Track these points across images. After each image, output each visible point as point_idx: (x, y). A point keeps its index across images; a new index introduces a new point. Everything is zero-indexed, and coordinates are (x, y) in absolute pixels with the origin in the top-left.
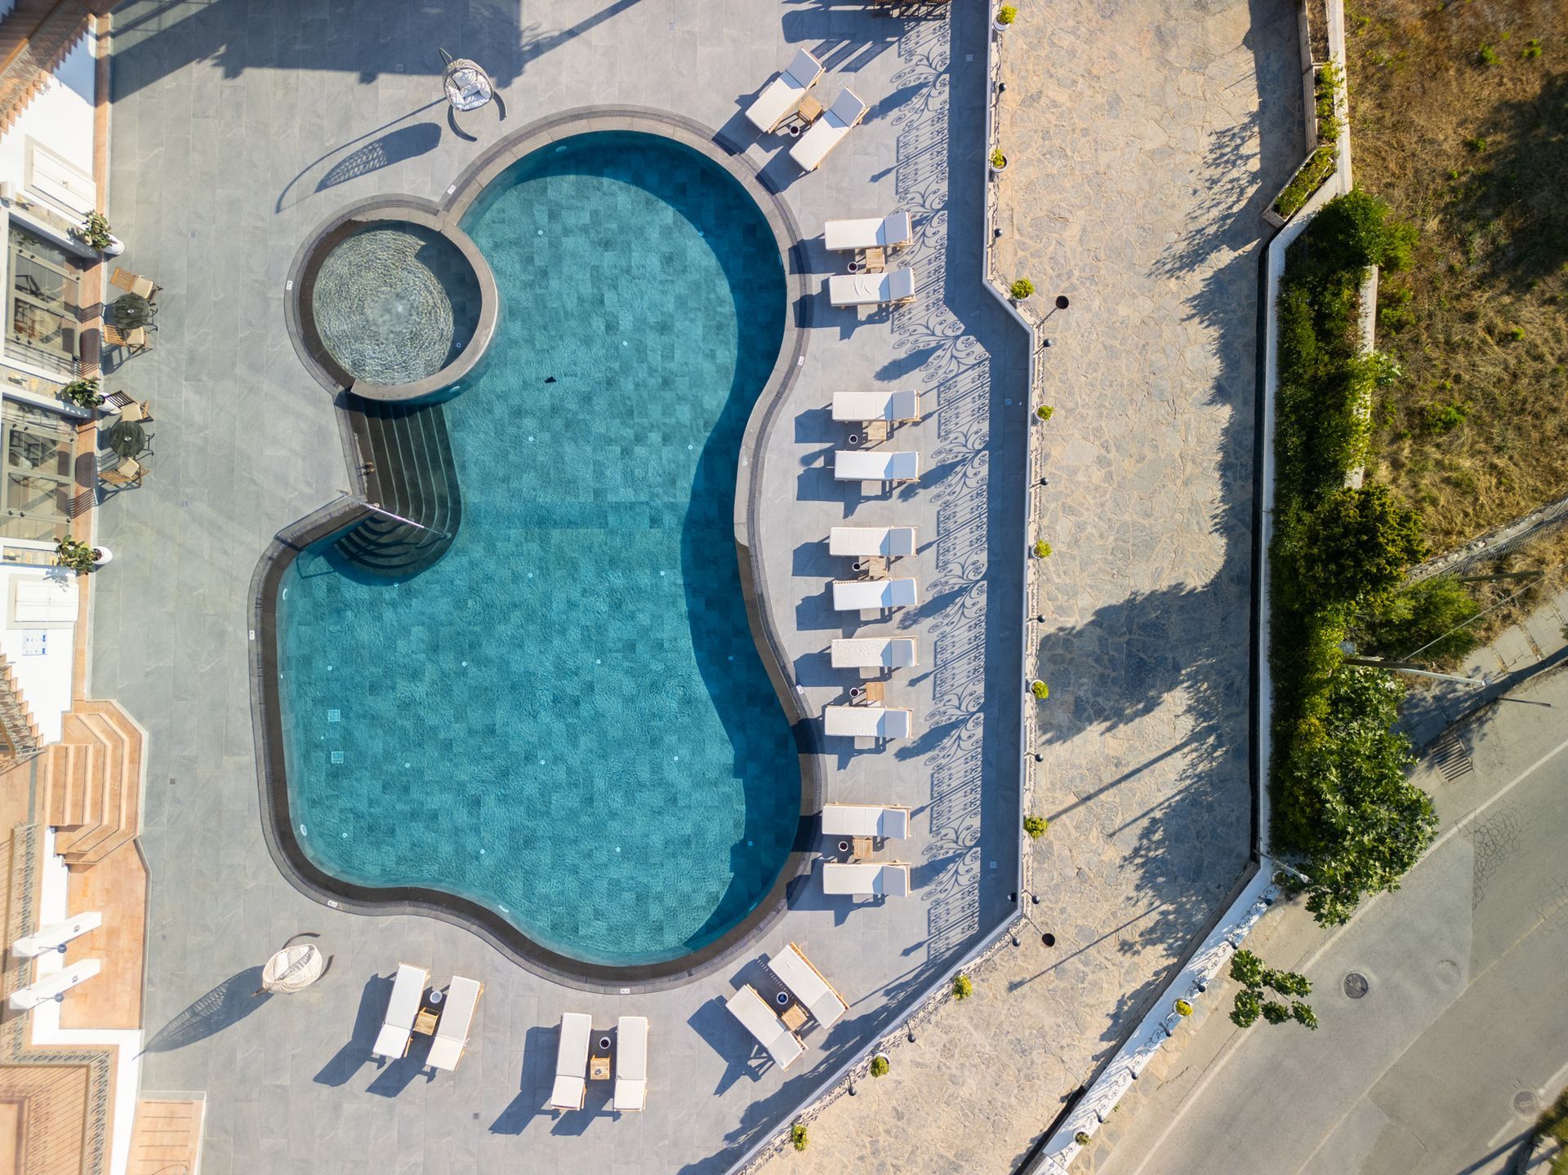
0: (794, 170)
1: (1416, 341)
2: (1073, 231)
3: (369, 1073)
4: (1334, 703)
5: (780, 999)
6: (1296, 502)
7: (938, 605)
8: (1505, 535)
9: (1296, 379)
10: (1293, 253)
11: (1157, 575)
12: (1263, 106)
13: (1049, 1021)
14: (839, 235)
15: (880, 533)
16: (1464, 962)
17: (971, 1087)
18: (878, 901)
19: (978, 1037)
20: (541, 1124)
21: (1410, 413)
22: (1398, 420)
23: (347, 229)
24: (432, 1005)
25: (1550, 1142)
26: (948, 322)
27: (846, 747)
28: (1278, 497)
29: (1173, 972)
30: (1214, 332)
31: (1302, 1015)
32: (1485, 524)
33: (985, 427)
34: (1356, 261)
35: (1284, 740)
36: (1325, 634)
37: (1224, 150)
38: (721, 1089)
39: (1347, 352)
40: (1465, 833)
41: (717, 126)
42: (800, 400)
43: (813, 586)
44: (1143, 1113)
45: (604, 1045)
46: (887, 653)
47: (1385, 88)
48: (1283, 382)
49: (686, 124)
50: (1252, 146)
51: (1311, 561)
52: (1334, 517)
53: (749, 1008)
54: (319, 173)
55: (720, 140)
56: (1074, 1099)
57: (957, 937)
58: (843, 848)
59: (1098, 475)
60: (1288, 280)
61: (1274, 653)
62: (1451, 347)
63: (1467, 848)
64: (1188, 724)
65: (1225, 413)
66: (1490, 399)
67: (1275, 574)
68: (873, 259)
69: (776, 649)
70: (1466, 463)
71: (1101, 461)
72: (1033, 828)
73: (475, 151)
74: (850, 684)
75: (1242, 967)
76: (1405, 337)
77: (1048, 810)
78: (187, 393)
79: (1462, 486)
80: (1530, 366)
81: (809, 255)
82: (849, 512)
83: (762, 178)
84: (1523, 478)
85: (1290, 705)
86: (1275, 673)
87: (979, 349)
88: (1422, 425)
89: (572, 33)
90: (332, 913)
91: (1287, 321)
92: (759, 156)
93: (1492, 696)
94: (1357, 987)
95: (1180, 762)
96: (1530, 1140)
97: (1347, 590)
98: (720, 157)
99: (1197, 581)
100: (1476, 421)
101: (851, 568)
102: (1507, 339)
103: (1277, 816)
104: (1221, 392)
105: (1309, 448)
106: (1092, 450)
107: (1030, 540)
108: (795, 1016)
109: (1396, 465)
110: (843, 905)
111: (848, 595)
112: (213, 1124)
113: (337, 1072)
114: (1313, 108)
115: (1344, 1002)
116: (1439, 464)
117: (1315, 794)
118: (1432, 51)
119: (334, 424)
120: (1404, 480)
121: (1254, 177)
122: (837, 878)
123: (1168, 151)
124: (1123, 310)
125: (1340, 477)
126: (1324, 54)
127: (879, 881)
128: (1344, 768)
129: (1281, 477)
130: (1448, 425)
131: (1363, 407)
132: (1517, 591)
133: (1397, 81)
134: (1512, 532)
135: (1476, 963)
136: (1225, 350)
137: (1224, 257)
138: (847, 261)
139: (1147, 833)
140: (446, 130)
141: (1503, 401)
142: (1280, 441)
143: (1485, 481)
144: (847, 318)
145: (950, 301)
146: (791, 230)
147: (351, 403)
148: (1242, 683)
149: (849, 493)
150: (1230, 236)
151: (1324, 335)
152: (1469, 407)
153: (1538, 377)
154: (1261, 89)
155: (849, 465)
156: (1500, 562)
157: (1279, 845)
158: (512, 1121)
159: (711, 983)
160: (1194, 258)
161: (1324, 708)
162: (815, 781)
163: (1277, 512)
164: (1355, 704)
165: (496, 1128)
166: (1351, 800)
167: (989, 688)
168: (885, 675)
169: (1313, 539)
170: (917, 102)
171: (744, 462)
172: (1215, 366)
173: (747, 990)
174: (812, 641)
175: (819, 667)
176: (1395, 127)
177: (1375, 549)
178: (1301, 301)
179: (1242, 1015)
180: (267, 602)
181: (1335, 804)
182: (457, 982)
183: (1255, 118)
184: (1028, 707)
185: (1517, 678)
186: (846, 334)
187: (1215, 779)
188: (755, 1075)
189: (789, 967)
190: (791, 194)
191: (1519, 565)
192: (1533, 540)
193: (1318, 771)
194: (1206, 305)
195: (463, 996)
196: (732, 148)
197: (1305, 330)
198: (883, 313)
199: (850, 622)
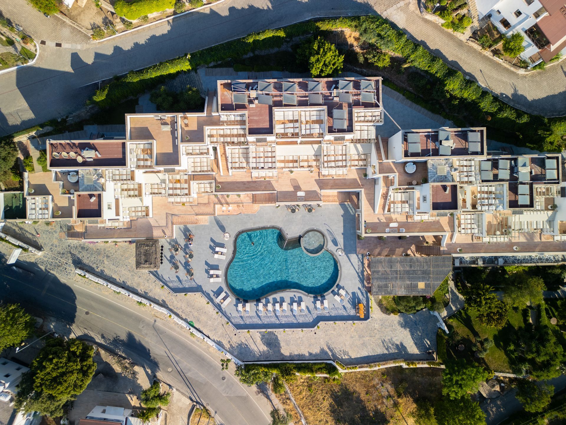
0: (334, 295)
1: (323, 385)
2: (333, 332)
3: (212, 244)
4: (266, 372)
5: (224, 299)
6: (295, 366)
7: (277, 317)
8: (293, 399)
9: (312, 365)
10: (331, 364)
11: (283, 346)
12: (352, 359)
13: (219, 333)
14: (325, 302)
15: (286, 309)
16: (228, 395)
17: (210, 322)
18: (237, 310)
19: (216, 323)
20: (207, 267)
21: (311, 384)
22: (310, 383)
23: (323, 236)
24: (222, 254)
25: (202, 408)
26: (315, 316)
27: (257, 305)
28: (295, 363)
29: (226, 350)
30: (319, 352)
31: (223, 368)
32: (295, 396)
33: (301, 322)
34: (329, 373)
35: (261, 365)
36: (276, 370)
37: (345, 353)
38: (212, 291)
39: (316, 372)
40: (247, 395)
41: (340, 284)
42: (304, 297)
43: (278, 300)
44: (204, 347)
45: (217, 276)
46: (270, 311)
47: (362, 379)
48: (312, 363)
49: (340, 280)
50: (347, 357)
51: (285, 367)
52: (291, 370)
53: (223, 295)
54: (330, 230)
55: (338, 285)
56: (209, 337)
57: (233, 321)
58: (244, 306)
59: (298, 337)
60: (326, 364)
61: (273, 364)
62: (322, 390)
63: (245, 395)
64: (262, 350)
65: (307, 355)
66: (314, 397)
67: (284, 363)
68: (322, 307)
69: (270, 295)
70: (304, 393)
71: (299, 338)
72: (248, 331)
73: (335, 252)
74: (265, 305)
75: (228, 360)
76: (323, 383)
77: (251, 333)
78: (300, 216)
79: (300, 393)
80: (319, 403)
81: (323, 297)
82: (289, 304)
83: (333, 291)
84: (302, 402)
85: (266, 366)
86: (270, 364)
87: (311, 321)
88: (310, 386)
89: (352, 264)
90: (233, 239)
91: (320, 364)
92: (336, 290)
93: (268, 397)
94: (223, 378)
95: (256, 349)
96: (203, 405)
97: (282, 372)
98: (336, 285)
99: (282, 351)
100: (311, 395)
101: (281, 305)
102: (324, 399)
103: (250, 365)
104: (310, 354)
105: (302, 367)
106: (301, 336)
107: (286, 329)
108: (222, 301)
109: (303, 382)
110: (236, 306)
111: (278, 305)
112: (205, 225)
113: (212, 240)
114: (352, 366)
115: (221, 377)
116: (304, 389)
117: (254, 369)
118: (368, 386)
119: (297, 235)
120: (301, 384)
121: (342, 357)
122: (240, 306)
123: (345, 345)
124: (322, 340)
125: (298, 372)
126: (360, 368)
127: (240, 311)
128: (258, 373)
129: (298, 364)
130: (310, 390)
131: (308, 375)
132: (284, 401)
133: (363, 381)
134: (293, 400)
135: (228, 397)
136: (316, 355)
137: (330, 354)
138: (322, 303)
139: (246, 344)
140: (337, 247)
141: (314, 399)
142: (303, 363)
143: (301, 396)
144: (315, 303)
145: (318, 316)
146: (327, 295)
147: (300, 237)
148: (269, 359)
149: (291, 304)
150: (333, 355)
151: (319, 369)
152: (313, 394)
153: (318, 404)
154: (355, 358)
155: (295, 304)
156: (289, 399)
157: (246, 366)
158: (207, 263)
159: (225, 289)
160: (329, 348)
161: (265, 370)
162: (253, 302)
163: (293, 363)
164: (266, 375)
165: (206, 261)
166: (253, 374)
167: (266, 324)
168: (267, 310)
169: (288, 368)
170: (344, 310)
171: (295, 290)
172: (314, 353)
173: (225, 294)
174: (271, 301)
175: (268, 302)
176: (356, 381)
177: (287, 375)
178: (323, 365)
179: (222, 360)
180: (273, 227)
181: (253, 372)
182: (225, 256)
183: (351, 357)
184: (264, 330)
185: (271, 401)
186: (313, 302)
187: (254, 356)
188: (214, 295)
189: (229, 300)
190: (331, 294)
191: (288, 401)
192: (292, 404)
193: (257, 370)
194: (322, 351)
195: (223, 257)
196: (337, 286)
197: (319, 366)
198: (316, 308)
199: (274, 305)
